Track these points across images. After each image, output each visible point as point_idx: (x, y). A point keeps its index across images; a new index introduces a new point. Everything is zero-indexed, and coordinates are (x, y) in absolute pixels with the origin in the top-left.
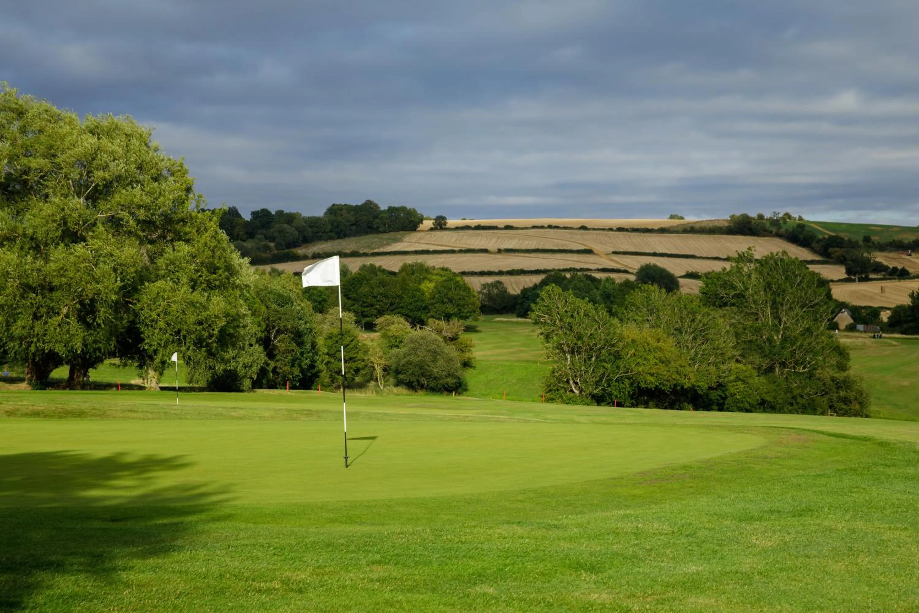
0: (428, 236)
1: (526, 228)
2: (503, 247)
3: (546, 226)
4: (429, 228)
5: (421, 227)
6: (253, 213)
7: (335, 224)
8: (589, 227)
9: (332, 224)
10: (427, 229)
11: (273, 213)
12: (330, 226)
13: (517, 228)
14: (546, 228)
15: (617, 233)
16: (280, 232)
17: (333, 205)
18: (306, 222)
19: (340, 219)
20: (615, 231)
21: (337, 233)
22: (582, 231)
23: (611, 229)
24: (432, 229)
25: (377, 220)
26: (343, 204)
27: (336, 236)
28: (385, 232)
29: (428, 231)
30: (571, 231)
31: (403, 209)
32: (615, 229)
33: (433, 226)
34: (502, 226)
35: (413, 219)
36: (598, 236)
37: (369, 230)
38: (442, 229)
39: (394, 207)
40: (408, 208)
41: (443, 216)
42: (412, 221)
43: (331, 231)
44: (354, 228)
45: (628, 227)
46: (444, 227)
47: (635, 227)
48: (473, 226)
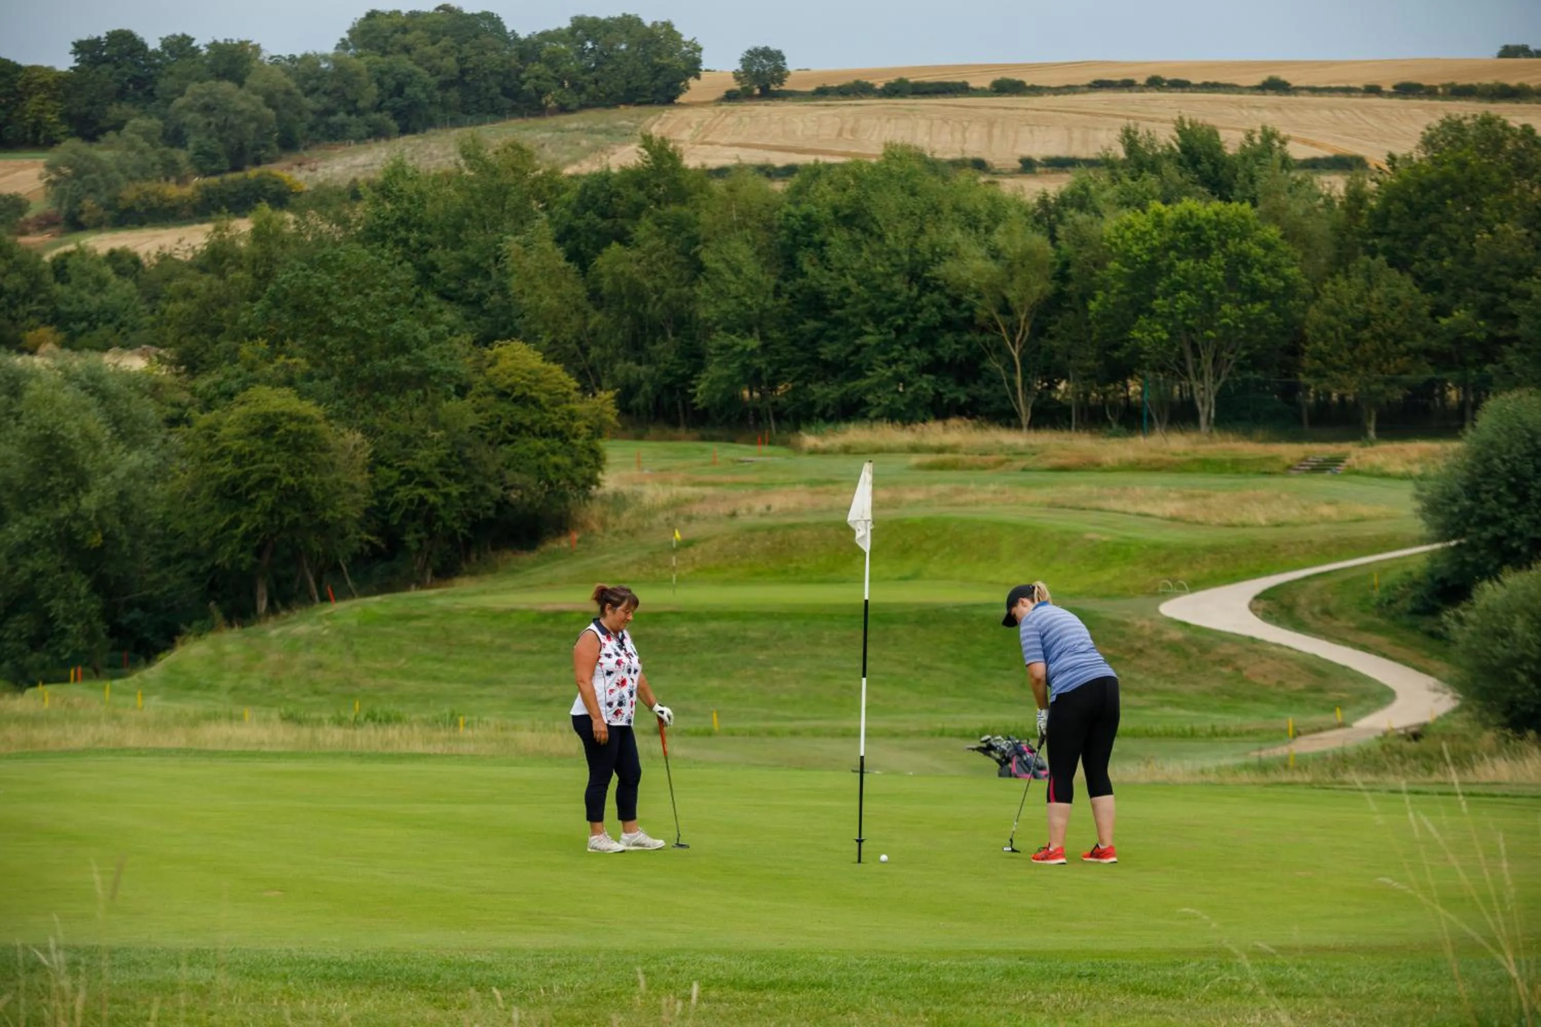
0: (730, 120)
1: (1070, 89)
2: (1038, 152)
3: (1141, 81)
4: (722, 94)
5: (695, 88)
6: (81, 47)
7: (390, 82)
8: (1295, 84)
9: (380, 84)
10: (712, 98)
11: (154, 45)
12: (374, 89)
13: (1037, 90)
14: (1142, 88)
15: (1396, 101)
16: (207, 109)
17: (372, 15)
18: (288, 73)
19: (405, 64)
20: (1390, 95)
21: (397, 114)
22: (1271, 98)
23: (1373, 90)
24: (731, 97)
25: (538, 68)
26: (405, 11)
27: (394, 125)
28: (563, 109)
29: (720, 101)
30: (1234, 97)
31: (628, 24)
32: (1388, 88)
33: (735, 86)
34: (985, 82)
35: (665, 61)
36: (1338, 112)
37: (508, 103)
38: (767, 94)
39: (595, 20)
40: (648, 24)
41: (773, 47)
42: (663, 68)
43: (378, 108)
44: (454, 95)
45: (1435, 83)
46: (773, 87)
47: (1463, 81)
48: (880, 85)
